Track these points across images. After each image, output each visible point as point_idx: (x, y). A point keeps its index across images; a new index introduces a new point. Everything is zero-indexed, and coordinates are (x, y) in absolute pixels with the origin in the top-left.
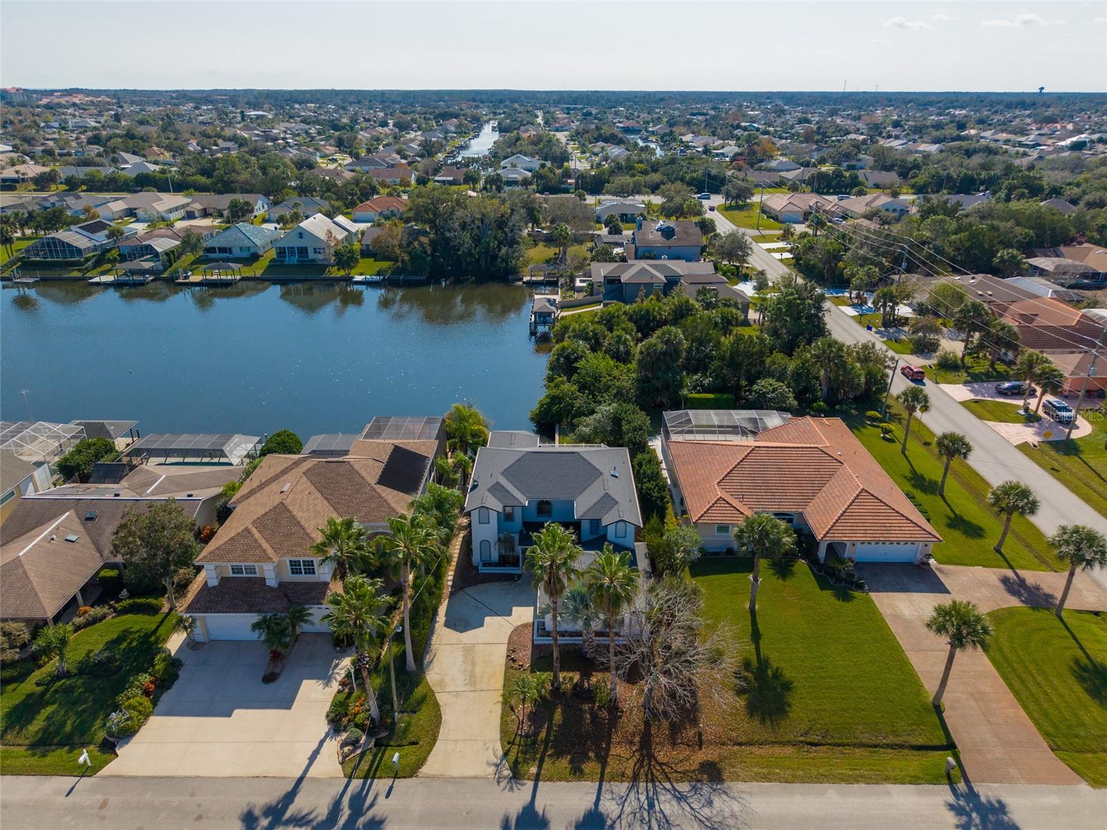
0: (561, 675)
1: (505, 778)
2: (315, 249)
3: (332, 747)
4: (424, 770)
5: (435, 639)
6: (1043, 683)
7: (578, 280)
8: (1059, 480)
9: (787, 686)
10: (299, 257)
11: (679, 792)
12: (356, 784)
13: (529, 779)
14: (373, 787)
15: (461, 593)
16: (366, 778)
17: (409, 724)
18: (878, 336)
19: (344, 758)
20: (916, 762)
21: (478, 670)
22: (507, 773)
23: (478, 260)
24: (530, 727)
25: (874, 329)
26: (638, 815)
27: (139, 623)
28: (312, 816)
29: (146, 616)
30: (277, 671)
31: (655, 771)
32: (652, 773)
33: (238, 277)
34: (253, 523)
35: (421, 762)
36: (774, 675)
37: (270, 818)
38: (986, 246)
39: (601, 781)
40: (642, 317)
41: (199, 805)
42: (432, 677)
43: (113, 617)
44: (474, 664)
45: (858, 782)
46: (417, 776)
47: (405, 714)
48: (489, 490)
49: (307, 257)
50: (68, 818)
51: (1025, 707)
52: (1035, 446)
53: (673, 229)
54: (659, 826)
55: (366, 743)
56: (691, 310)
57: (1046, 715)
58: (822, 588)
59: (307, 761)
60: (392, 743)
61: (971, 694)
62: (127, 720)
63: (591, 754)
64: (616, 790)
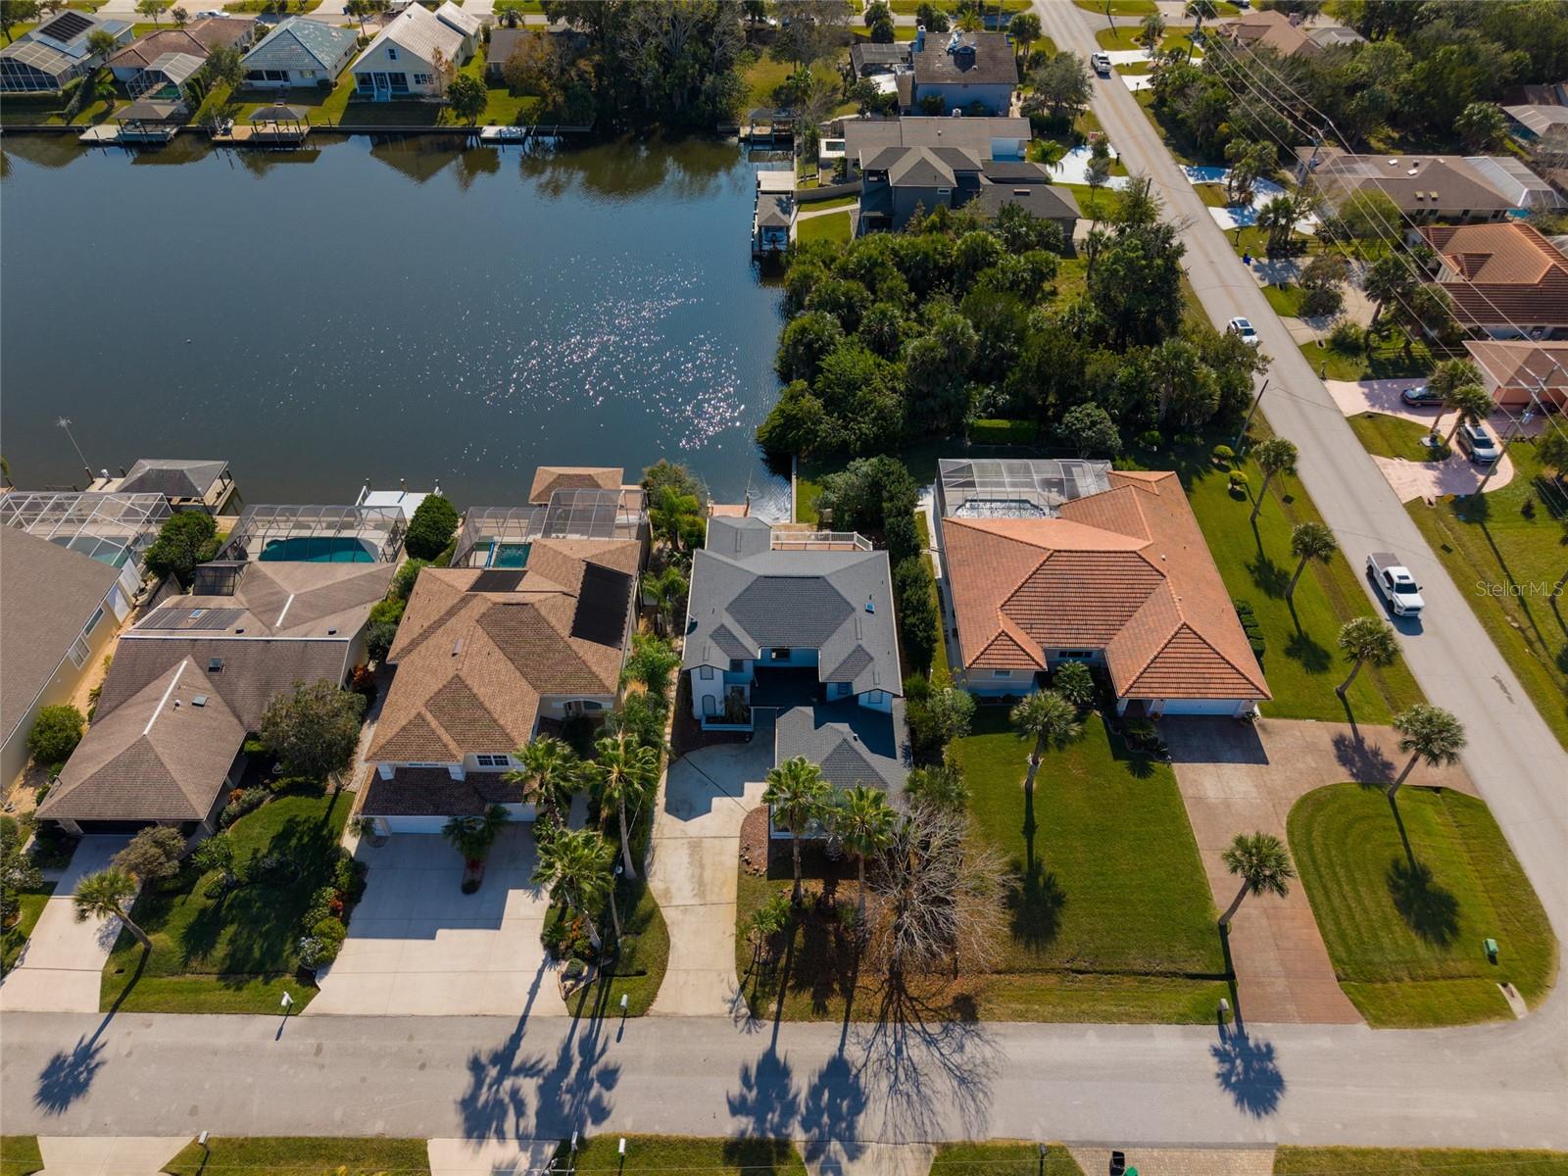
0: (805, 884)
1: (743, 1017)
2: (416, 76)
3: (552, 978)
4: (655, 1007)
5: (655, 832)
6: (1350, 894)
7: (823, 142)
8: (1447, 567)
9: (1059, 900)
10: (394, 89)
11: (929, 1035)
12: (584, 1024)
13: (768, 1019)
14: (602, 1028)
15: (682, 760)
16: (593, 1017)
17: (634, 950)
18: (1256, 275)
19: (567, 993)
20: (1188, 995)
21: (708, 875)
22: (745, 1011)
23: (670, 97)
24: (768, 952)
25: (1253, 262)
26: (884, 1062)
27: (304, 808)
28: (541, 1065)
29: (311, 799)
30: (477, 877)
31: (904, 1009)
32: (901, 1011)
33: (305, 129)
34: (426, 705)
35: (651, 997)
36: (1045, 883)
37: (498, 1067)
38: (1451, 91)
39: (847, 1020)
40: (918, 265)
41: (420, 1051)
42: (655, 884)
43: (272, 801)
44: (702, 867)
45: (1120, 1021)
46: (648, 1015)
47: (630, 936)
48: (711, 636)
49: (407, 89)
50: (285, 1067)
51: (1321, 927)
52: (1430, 503)
53: (973, 52)
54: (906, 1075)
55: (590, 973)
56: (989, 254)
57: (1342, 936)
58: (1117, 755)
59: (528, 996)
60: (618, 972)
61: (1265, 909)
62: (321, 950)
63: (836, 986)
64: (861, 1032)
